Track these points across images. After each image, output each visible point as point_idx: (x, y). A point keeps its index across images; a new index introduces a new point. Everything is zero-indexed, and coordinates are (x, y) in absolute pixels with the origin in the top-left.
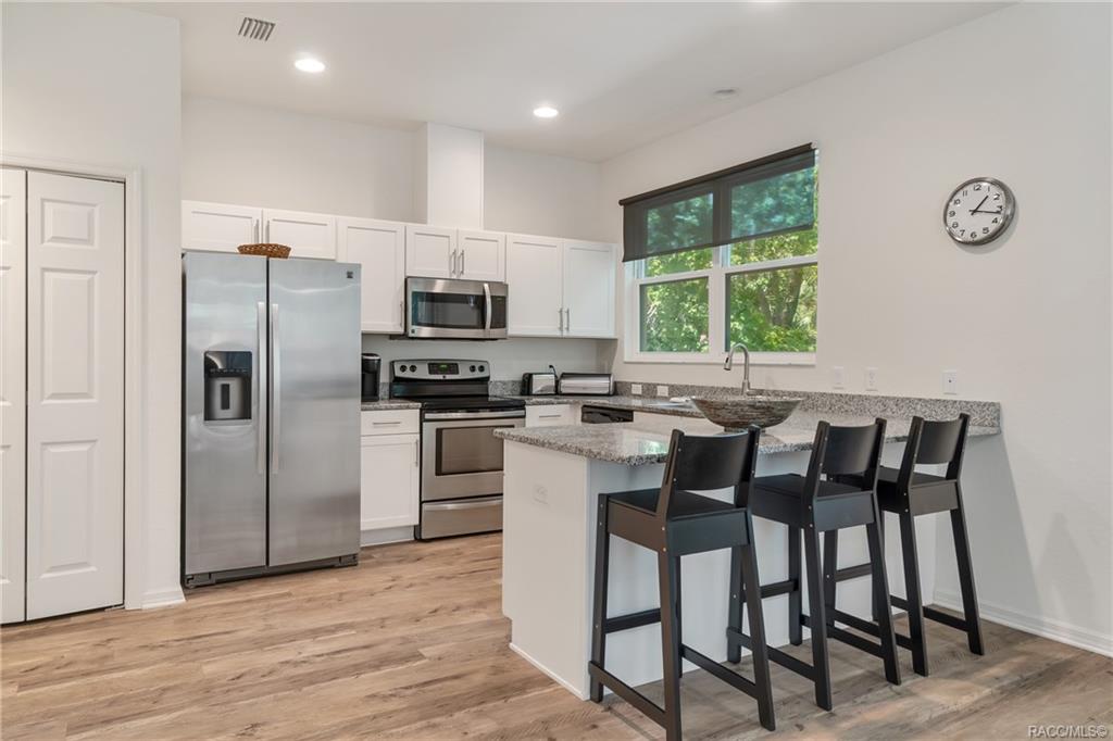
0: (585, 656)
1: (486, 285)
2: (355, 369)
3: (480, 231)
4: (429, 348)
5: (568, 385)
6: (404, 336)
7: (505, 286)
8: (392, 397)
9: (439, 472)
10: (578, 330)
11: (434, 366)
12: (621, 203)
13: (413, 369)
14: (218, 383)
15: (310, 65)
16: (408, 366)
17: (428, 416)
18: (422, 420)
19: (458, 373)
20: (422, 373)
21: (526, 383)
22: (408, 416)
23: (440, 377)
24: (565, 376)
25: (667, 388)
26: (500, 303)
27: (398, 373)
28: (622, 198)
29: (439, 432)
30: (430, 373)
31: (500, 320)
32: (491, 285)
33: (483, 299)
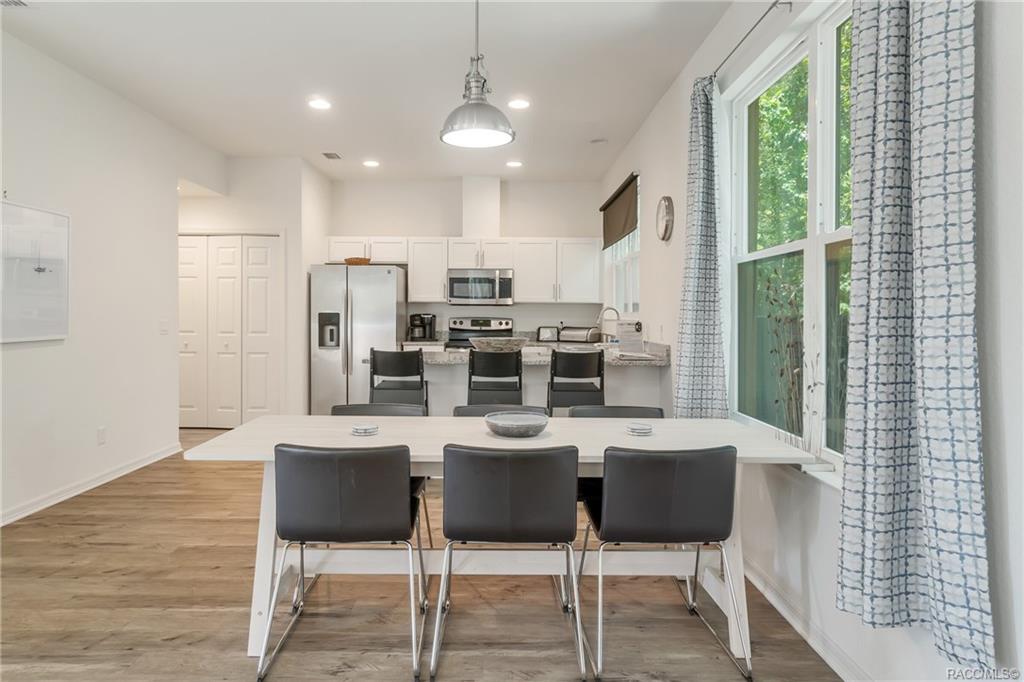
1: (496, 272)
6: (447, 303)
7: (510, 272)
10: (569, 296)
11: (475, 322)
12: (601, 209)
13: (461, 323)
14: (329, 329)
15: (371, 164)
16: (458, 321)
19: (490, 325)
20: (467, 325)
23: (478, 328)
24: (564, 328)
26: (506, 283)
27: (452, 326)
28: (601, 205)
30: (472, 325)
32: (501, 271)
33: (494, 280)
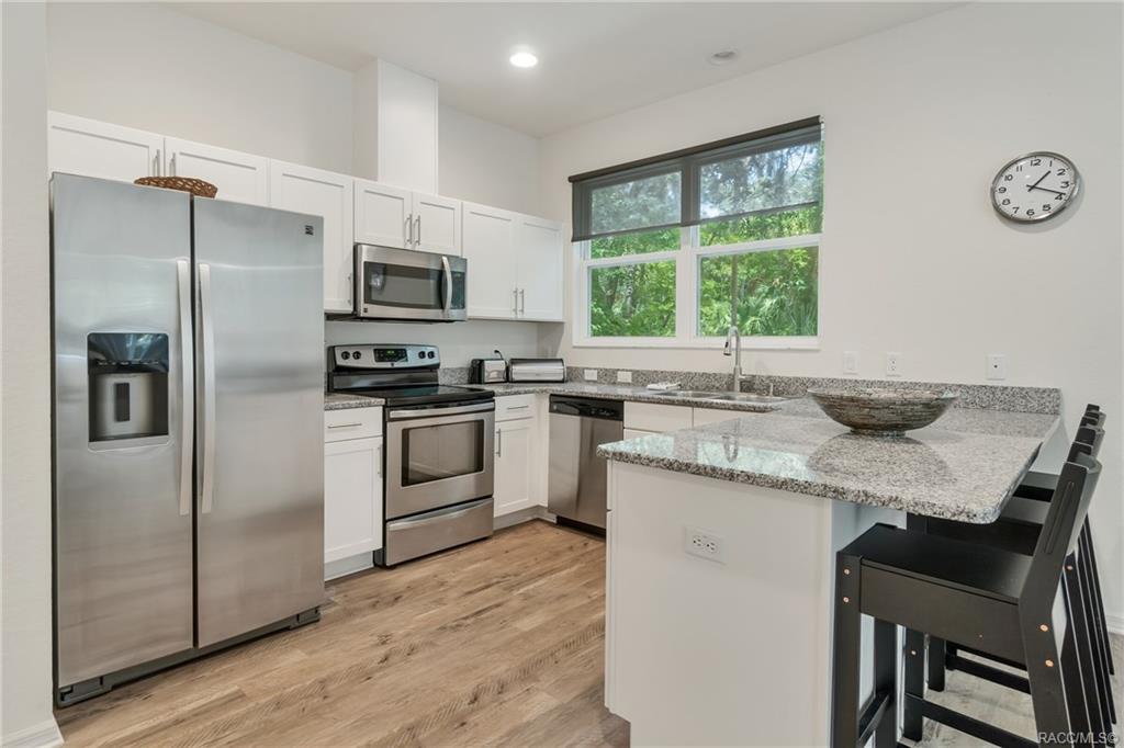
1: (445, 259)
3: (433, 194)
5: (519, 371)
6: (354, 316)
7: (464, 261)
9: (406, 481)
10: (531, 312)
11: (382, 353)
12: (572, 179)
13: (357, 355)
14: (110, 382)
16: (351, 352)
17: (393, 414)
18: (386, 419)
19: (406, 360)
20: (368, 360)
21: (476, 371)
22: (369, 415)
23: (387, 365)
24: (514, 361)
25: (630, 374)
26: (460, 280)
27: (341, 362)
29: (406, 433)
31: (459, 299)
32: (449, 257)
33: (441, 273)
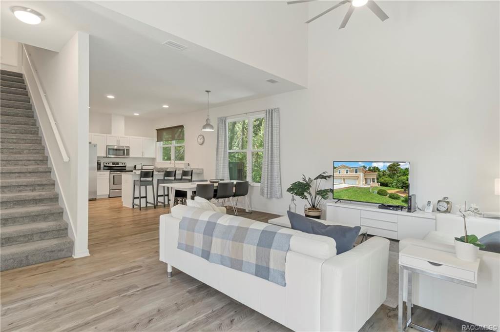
0: (132, 202)
2: (96, 164)
4: (113, 159)
5: (144, 167)
6: (106, 157)
7: (129, 147)
8: (104, 169)
9: (114, 184)
10: (146, 156)
11: (113, 163)
12: (156, 130)
16: (107, 163)
18: (110, 174)
19: (119, 165)
20: (111, 165)
21: (135, 167)
22: (108, 172)
23: (115, 165)
24: (144, 165)
26: (128, 150)
27: (105, 165)
28: (157, 128)
29: (114, 176)
30: (113, 165)
31: (128, 154)
32: (126, 147)
33: (124, 150)
